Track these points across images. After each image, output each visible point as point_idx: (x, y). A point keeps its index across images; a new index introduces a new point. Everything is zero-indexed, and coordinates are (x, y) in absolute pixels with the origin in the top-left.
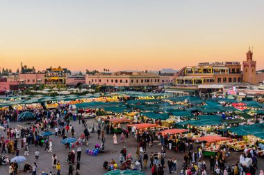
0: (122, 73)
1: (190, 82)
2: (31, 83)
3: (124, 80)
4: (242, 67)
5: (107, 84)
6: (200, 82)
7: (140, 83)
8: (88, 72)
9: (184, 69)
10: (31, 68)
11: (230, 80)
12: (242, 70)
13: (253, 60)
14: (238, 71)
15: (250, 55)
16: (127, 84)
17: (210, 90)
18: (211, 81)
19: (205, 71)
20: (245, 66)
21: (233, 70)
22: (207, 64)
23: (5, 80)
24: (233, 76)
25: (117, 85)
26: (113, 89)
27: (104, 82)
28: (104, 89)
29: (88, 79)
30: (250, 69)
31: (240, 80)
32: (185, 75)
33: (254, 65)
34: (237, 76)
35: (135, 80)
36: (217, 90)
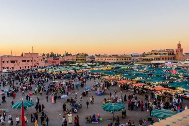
0: (113, 56)
1: (147, 60)
2: (70, 60)
3: (114, 59)
4: (175, 52)
5: (106, 61)
6: (152, 60)
7: (122, 61)
8: (96, 55)
9: (144, 53)
10: (70, 53)
11: (168, 59)
12: (175, 53)
13: (181, 48)
14: (173, 54)
15: (179, 45)
16: (115, 61)
17: (158, 64)
18: (159, 59)
19: (155, 54)
20: (176, 51)
21: (170, 53)
22: (156, 50)
23: (58, 59)
24: (170, 57)
25: (110, 61)
26: (108, 63)
27: (104, 60)
28: (104, 63)
29: (96, 59)
30: (179, 53)
31: (174, 58)
32: (144, 56)
33: (181, 51)
34: (172, 57)
35: (119, 59)
36: (162, 64)
